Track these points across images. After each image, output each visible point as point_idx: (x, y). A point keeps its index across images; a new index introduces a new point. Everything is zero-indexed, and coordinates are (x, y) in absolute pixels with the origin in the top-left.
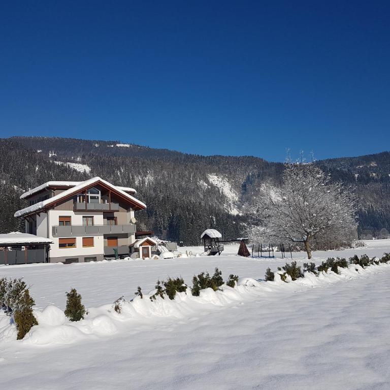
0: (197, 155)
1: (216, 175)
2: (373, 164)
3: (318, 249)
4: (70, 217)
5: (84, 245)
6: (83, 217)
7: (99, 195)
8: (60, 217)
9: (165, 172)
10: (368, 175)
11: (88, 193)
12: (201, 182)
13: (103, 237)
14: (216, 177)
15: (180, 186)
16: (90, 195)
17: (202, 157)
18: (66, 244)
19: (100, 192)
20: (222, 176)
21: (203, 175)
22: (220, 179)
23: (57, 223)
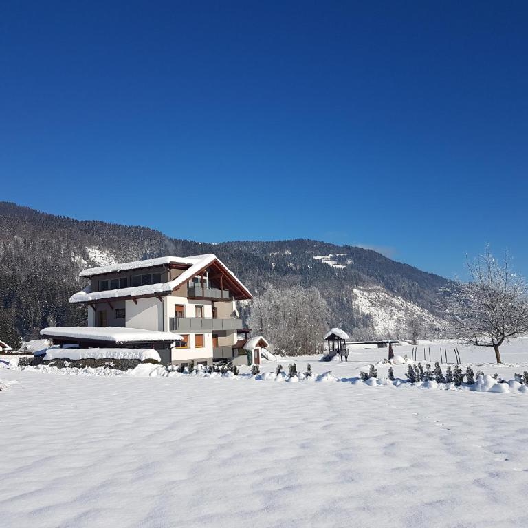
0: (66, 217)
1: (99, 249)
2: (287, 252)
3: (304, 354)
4: (184, 306)
5: (196, 345)
6: (196, 307)
7: (207, 279)
8: (176, 305)
9: (20, 238)
10: (285, 265)
12: (78, 258)
13: (212, 334)
14: (98, 252)
15: (45, 261)
17: (74, 222)
19: (208, 274)
20: (108, 252)
21: (81, 247)
22: (104, 256)
23: (174, 314)
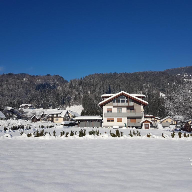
4: (112, 109)
5: (118, 121)
6: (117, 109)
7: (125, 99)
8: (107, 109)
11: (120, 98)
13: (126, 118)
16: (120, 99)
18: (110, 120)
19: (125, 97)
23: (106, 112)
